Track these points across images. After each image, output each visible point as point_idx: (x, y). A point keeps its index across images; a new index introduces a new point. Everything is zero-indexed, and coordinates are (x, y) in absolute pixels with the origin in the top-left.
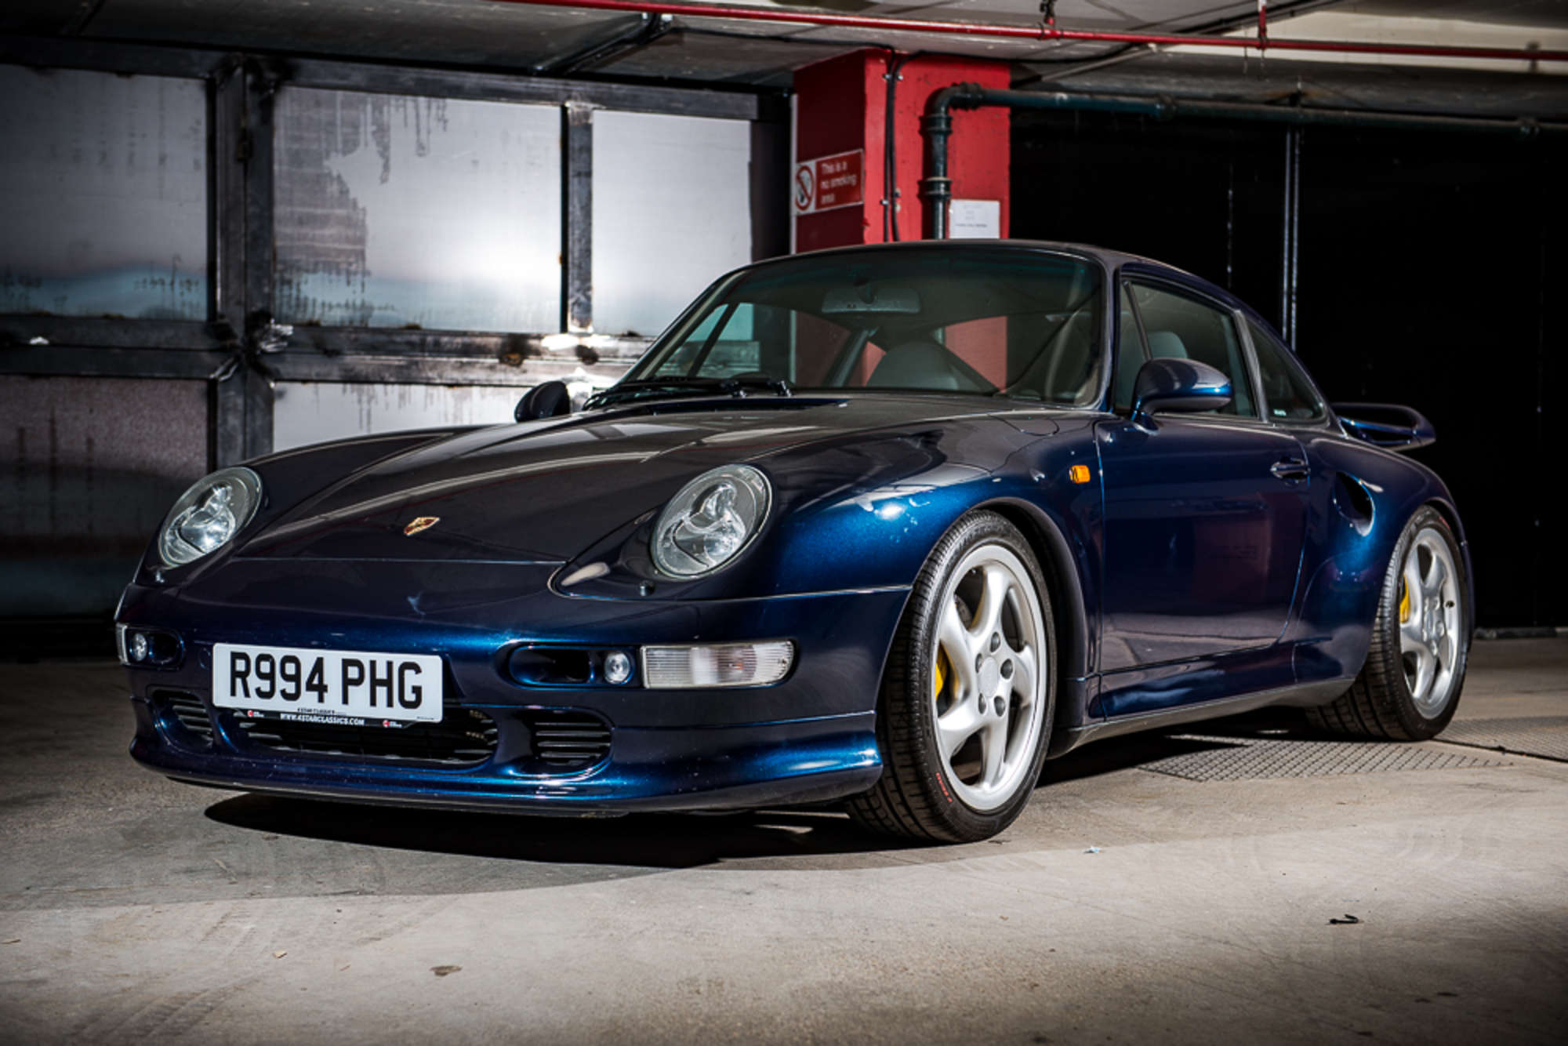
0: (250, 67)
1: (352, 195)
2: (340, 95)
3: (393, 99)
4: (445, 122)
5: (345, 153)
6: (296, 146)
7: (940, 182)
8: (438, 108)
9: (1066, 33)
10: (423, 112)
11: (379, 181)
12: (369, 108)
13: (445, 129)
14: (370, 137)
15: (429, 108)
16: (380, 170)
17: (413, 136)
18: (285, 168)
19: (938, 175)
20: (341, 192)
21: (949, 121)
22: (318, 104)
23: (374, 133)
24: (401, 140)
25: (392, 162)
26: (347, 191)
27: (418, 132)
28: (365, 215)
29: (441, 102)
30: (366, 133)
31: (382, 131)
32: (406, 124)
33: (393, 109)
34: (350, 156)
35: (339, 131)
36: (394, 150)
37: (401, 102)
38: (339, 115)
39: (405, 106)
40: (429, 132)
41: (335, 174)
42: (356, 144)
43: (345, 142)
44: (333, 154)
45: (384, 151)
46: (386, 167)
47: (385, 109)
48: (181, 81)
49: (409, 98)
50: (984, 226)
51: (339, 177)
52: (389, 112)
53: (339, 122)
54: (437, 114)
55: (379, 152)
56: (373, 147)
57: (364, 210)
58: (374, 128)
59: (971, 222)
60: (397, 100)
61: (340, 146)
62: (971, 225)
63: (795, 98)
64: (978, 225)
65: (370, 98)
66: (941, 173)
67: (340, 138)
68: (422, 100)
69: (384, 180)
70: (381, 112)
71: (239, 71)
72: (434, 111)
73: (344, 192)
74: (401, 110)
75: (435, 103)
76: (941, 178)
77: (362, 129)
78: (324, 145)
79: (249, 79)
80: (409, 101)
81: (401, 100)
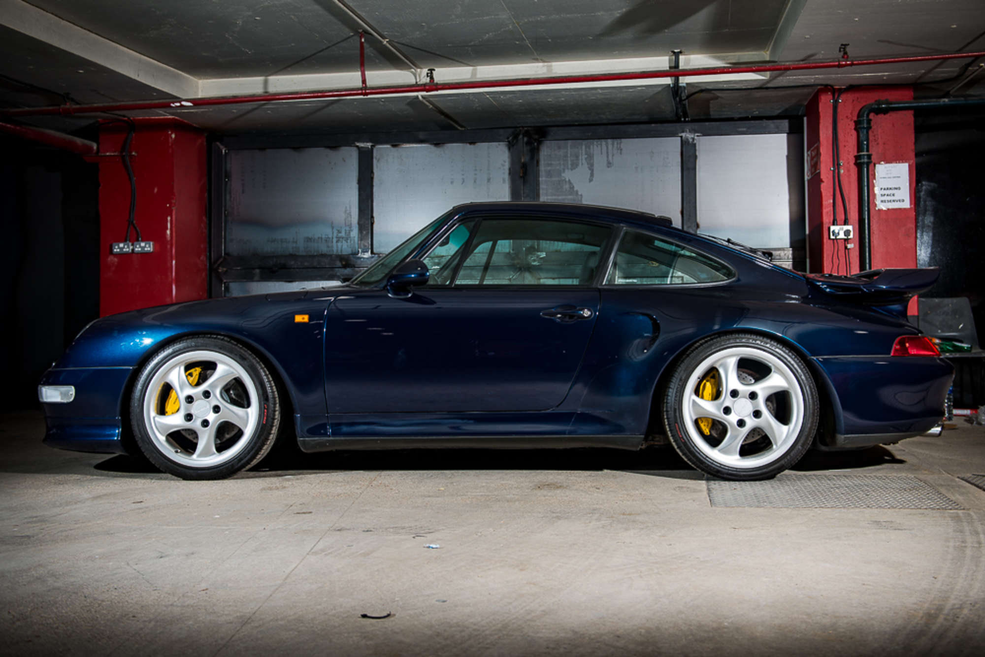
0: (527, 134)
1: (575, 189)
2: (570, 142)
3: (595, 142)
4: (621, 150)
5: (572, 170)
6: (549, 168)
7: (864, 155)
8: (617, 144)
9: (855, 62)
10: (610, 147)
11: (588, 181)
12: (584, 147)
13: (621, 153)
14: (584, 161)
15: (613, 144)
16: (589, 176)
17: (605, 159)
18: (544, 179)
19: (863, 152)
20: (570, 188)
21: (869, 121)
22: (559, 148)
23: (586, 159)
24: (599, 160)
25: (595, 172)
26: (573, 187)
27: (608, 157)
28: (582, 198)
29: (619, 141)
30: (582, 159)
31: (590, 157)
32: (602, 153)
33: (595, 146)
34: (574, 171)
35: (569, 159)
36: (596, 166)
37: (599, 143)
38: (569, 152)
39: (601, 145)
40: (613, 155)
41: (567, 180)
42: (577, 165)
43: (572, 165)
44: (566, 171)
45: (591, 167)
46: (592, 175)
47: (592, 147)
48: (497, 144)
49: (603, 140)
50: (899, 177)
51: (569, 180)
52: (593, 148)
53: (569, 155)
54: (617, 147)
55: (589, 167)
56: (586, 165)
57: (581, 195)
58: (586, 156)
59: (889, 176)
60: (597, 142)
61: (570, 166)
62: (889, 178)
63: (805, 119)
64: (894, 177)
65: (585, 142)
66: (865, 150)
67: (570, 162)
68: (610, 141)
69: (591, 180)
70: (589, 148)
71: (521, 136)
72: (615, 145)
73: (572, 188)
74: (599, 146)
75: (616, 142)
76: (865, 153)
77: (580, 158)
78: (562, 167)
79: (525, 139)
80: (603, 142)
81: (599, 142)
